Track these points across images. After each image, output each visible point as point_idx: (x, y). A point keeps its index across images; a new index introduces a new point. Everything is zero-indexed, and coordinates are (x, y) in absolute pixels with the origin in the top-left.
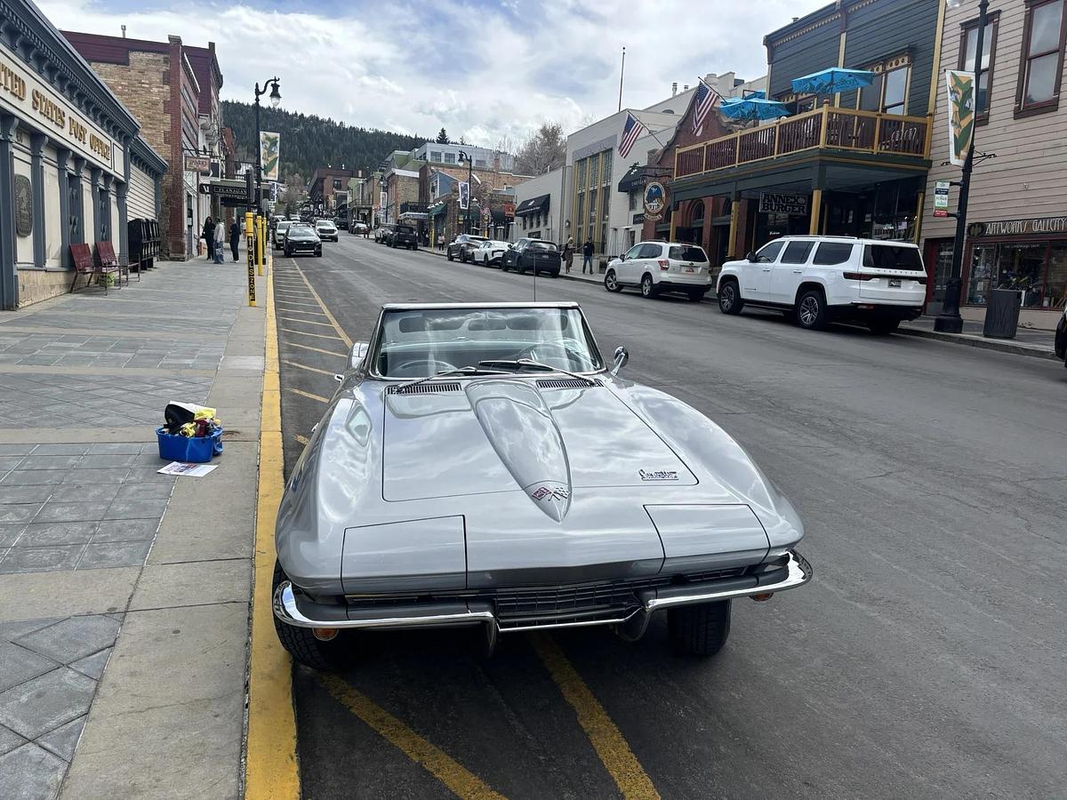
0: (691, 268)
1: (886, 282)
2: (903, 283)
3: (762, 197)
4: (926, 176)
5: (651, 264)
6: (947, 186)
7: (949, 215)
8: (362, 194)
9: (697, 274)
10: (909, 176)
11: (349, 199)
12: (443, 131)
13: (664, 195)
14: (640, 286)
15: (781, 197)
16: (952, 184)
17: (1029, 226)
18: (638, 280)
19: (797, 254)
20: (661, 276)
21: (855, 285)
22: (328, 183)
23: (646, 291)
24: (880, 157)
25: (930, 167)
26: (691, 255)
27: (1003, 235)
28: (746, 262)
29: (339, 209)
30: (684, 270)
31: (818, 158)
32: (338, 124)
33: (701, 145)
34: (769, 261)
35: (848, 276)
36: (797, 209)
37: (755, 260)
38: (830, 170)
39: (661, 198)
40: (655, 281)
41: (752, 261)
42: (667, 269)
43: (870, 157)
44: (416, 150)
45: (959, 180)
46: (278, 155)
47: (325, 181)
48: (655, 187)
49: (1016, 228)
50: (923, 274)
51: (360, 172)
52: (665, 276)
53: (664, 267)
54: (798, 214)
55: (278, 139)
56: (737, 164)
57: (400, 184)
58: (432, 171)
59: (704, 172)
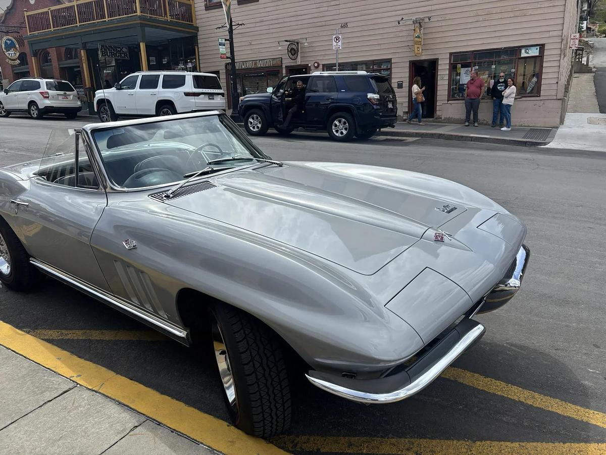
0: (66, 96)
1: (207, 96)
2: (215, 97)
3: (99, 47)
4: (197, 36)
5: (34, 95)
6: (224, 41)
7: (227, 58)
9: (71, 100)
10: (187, 35)
13: (17, 46)
14: (28, 111)
15: (111, 47)
16: (226, 40)
17: (255, 64)
18: (25, 106)
19: (149, 83)
20: (43, 103)
21: (192, 99)
23: (35, 113)
24: (171, 23)
25: (198, 31)
26: (60, 87)
27: (244, 69)
28: (113, 90)
30: (60, 98)
31: (139, 22)
33: (46, 10)
34: (129, 88)
35: (187, 94)
36: (123, 55)
37: (120, 88)
38: (147, 29)
39: (16, 48)
40: (41, 107)
41: (118, 89)
42: (48, 97)
43: (166, 22)
45: (228, 38)
48: (9, 40)
49: (250, 65)
50: (222, 91)
52: (48, 103)
53: (45, 96)
54: (124, 58)
56: (78, 24)
59: (52, 29)
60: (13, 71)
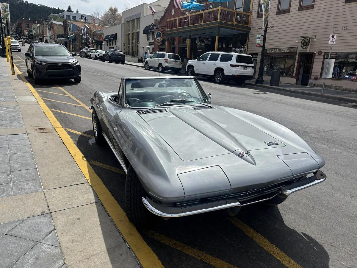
0: (176, 62)
1: (243, 68)
2: (248, 68)
3: (197, 38)
4: (249, 33)
5: (162, 60)
6: (260, 36)
7: (260, 46)
8: (39, 30)
9: (177, 64)
10: (244, 32)
11: (34, 32)
12: (69, 7)
13: (162, 36)
14: (158, 68)
15: (203, 38)
17: (280, 50)
18: (157, 65)
19: (214, 58)
20: (165, 65)
21: (234, 69)
22: (23, 25)
23: (160, 69)
24: (236, 26)
25: (250, 30)
26: (175, 57)
27: (272, 53)
28: (196, 60)
29: (29, 36)
30: (173, 63)
31: (218, 25)
32: (25, 2)
33: (176, 18)
34: (204, 60)
35: (231, 65)
36: (208, 42)
37: (199, 60)
38: (221, 29)
39: (161, 37)
40: (164, 66)
42: (167, 62)
43: (233, 25)
44: (60, 14)
45: (263, 34)
46: (9, 12)
47: (22, 24)
48: (159, 32)
49: (276, 51)
50: (253, 65)
51: (37, 21)
52: (167, 65)
53: (166, 61)
54: (208, 44)
55: (8, 6)
56: (189, 26)
57: (55, 27)
58: (69, 22)
59: (177, 28)
60: (158, 48)
